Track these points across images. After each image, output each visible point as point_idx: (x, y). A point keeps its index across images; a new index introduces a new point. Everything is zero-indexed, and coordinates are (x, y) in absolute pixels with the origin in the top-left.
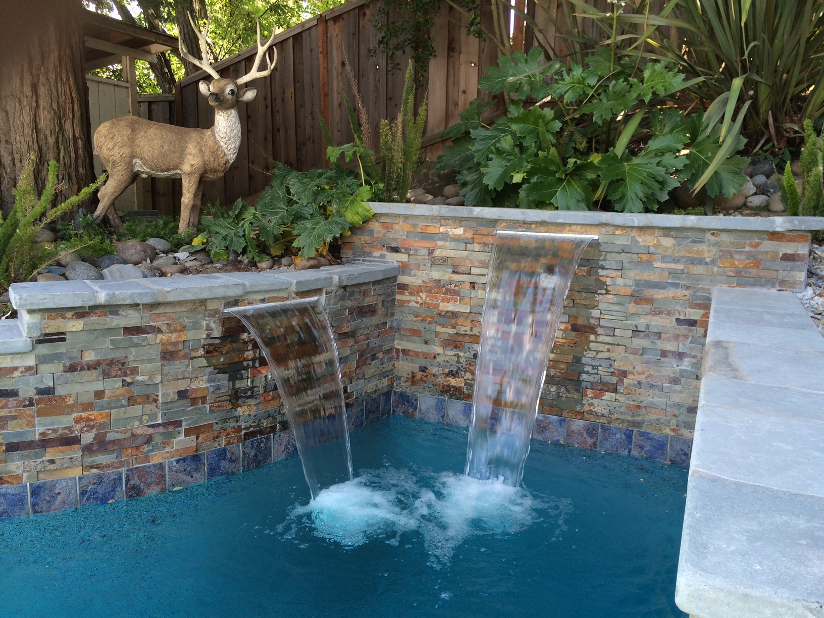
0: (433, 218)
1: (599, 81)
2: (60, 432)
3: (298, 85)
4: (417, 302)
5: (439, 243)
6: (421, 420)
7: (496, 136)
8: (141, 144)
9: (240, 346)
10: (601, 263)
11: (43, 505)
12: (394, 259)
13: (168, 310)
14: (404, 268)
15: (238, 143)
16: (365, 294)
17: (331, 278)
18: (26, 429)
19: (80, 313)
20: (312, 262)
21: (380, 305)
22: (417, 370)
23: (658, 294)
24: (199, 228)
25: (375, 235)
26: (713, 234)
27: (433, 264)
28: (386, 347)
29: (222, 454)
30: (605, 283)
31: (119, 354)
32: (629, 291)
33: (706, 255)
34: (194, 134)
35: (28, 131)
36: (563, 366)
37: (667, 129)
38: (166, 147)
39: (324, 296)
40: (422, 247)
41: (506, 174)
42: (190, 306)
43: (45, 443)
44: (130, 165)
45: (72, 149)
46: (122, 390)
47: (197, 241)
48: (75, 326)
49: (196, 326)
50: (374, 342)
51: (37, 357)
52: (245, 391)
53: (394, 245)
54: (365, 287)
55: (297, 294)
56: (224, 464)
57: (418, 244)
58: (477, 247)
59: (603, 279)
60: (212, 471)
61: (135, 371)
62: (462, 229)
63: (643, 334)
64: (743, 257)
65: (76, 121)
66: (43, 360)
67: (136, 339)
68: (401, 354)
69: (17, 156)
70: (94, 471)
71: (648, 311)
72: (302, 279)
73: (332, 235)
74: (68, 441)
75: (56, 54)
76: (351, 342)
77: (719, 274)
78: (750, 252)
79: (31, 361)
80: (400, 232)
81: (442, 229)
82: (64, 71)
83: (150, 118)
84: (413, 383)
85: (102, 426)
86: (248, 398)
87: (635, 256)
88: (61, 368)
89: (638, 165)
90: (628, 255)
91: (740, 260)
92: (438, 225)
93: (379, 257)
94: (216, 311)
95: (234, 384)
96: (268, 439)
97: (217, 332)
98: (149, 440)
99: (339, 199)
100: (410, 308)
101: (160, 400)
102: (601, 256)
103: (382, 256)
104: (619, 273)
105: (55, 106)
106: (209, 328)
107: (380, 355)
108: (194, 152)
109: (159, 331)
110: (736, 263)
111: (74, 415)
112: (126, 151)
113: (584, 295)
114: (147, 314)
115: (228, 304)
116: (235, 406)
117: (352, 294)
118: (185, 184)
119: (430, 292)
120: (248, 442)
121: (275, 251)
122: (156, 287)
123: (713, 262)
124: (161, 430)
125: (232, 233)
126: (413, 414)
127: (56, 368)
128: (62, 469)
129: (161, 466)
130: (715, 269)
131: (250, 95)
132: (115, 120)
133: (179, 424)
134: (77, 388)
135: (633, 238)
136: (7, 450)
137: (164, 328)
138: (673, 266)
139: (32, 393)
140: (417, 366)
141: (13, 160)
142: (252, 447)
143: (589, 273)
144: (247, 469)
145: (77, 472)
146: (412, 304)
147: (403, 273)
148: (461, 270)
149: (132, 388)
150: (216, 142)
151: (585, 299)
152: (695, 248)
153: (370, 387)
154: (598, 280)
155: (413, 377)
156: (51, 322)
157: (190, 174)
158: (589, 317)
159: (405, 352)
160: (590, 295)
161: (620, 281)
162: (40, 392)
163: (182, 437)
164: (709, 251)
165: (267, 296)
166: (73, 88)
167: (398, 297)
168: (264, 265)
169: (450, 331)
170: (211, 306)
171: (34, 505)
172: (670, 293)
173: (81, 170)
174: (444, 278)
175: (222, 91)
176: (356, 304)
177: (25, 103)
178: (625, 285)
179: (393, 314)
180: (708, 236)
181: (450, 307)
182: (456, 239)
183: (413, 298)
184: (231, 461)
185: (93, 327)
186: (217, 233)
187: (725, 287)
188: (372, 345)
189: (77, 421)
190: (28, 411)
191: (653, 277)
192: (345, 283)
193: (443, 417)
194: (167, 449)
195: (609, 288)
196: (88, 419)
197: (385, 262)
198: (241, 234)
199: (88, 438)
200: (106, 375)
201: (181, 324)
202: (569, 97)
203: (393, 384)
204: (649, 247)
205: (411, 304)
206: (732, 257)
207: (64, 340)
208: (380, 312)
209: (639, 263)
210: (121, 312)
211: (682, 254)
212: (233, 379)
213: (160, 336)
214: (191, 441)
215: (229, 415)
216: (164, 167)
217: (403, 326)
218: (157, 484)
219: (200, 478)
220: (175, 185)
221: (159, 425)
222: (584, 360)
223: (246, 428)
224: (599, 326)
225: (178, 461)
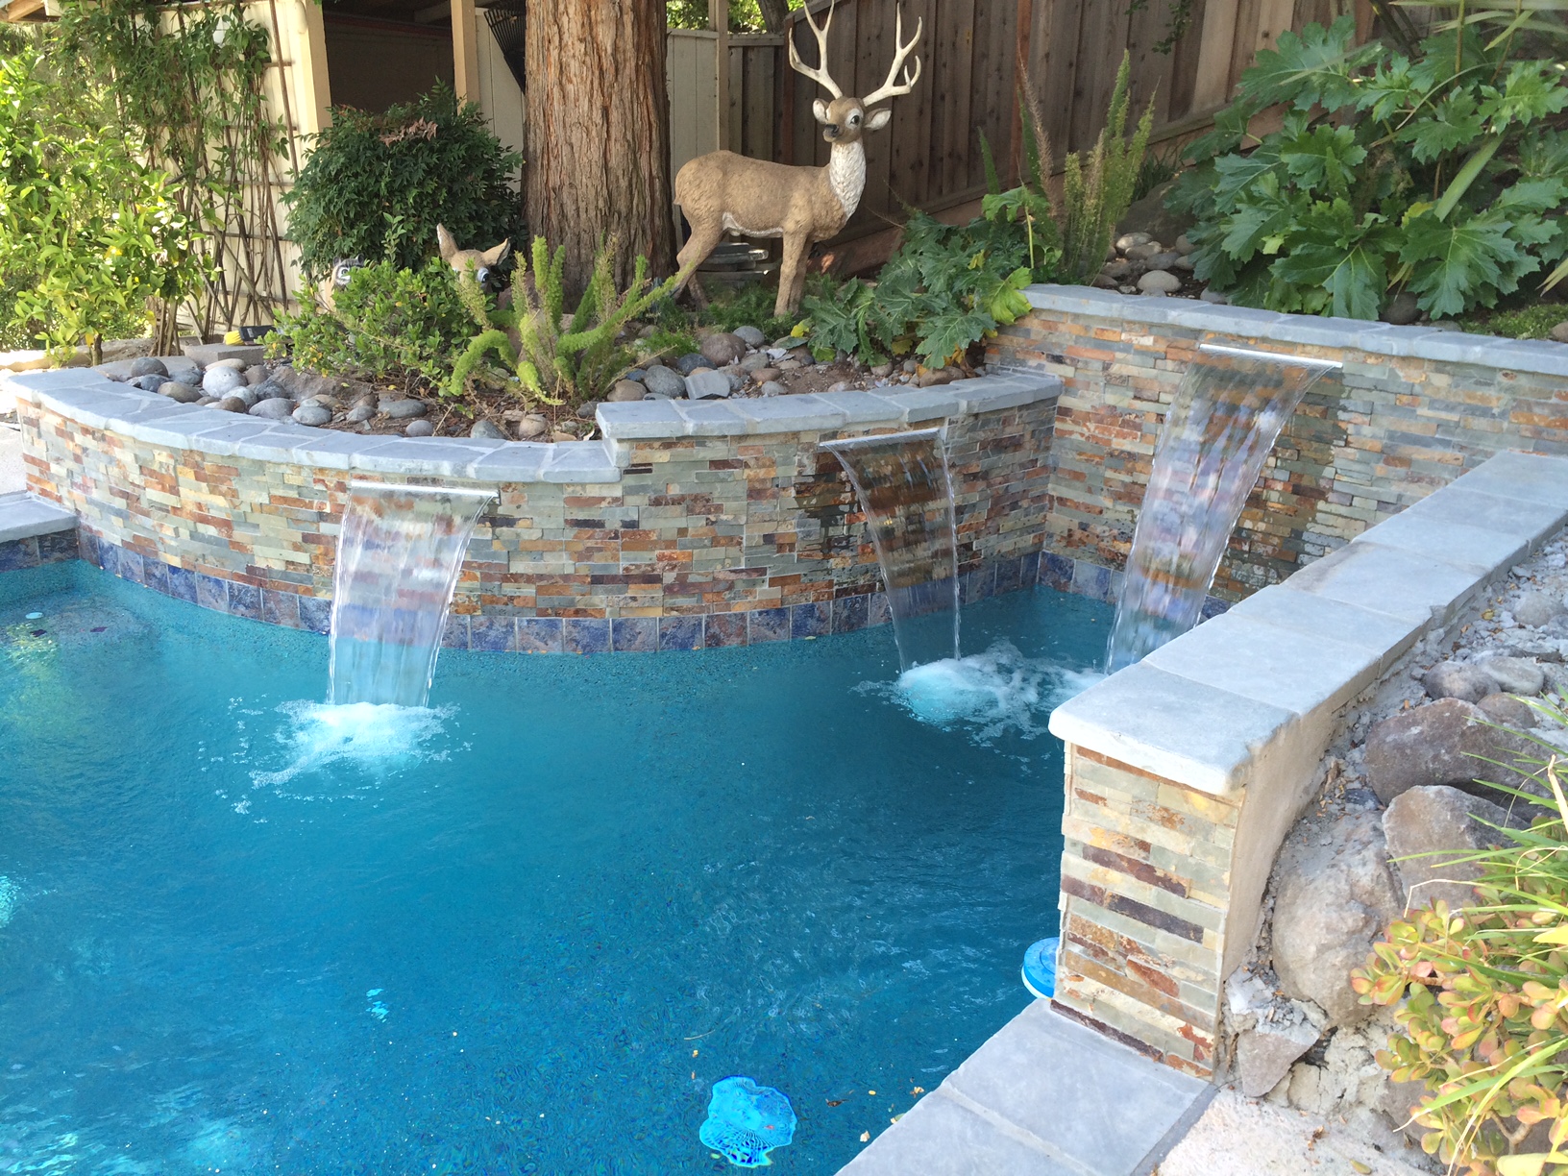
0: (1113, 322)
1: (1433, 86)
2: (643, 569)
3: (980, 20)
4: (1082, 435)
5: (1119, 355)
6: (1075, 594)
7: (1257, 169)
8: (734, 193)
9: (837, 486)
10: (1342, 402)
11: (624, 644)
12: (1056, 372)
13: (757, 442)
14: (1068, 386)
15: (860, 188)
16: (1006, 422)
17: (957, 404)
18: (611, 562)
19: (668, 444)
20: (939, 375)
21: (1028, 437)
22: (1075, 526)
23: (1419, 454)
24: (801, 312)
25: (1033, 337)
26: (1506, 375)
27: (1108, 383)
28: (1034, 493)
29: (809, 610)
30: (1345, 432)
31: (703, 490)
32: (1378, 446)
33: (1494, 403)
34: (801, 176)
35: (596, 170)
36: (1276, 541)
37: (1547, 167)
38: (765, 198)
39: (946, 426)
40: (1094, 358)
41: (1256, 239)
42: (782, 438)
43: (627, 579)
44: (720, 222)
45: (647, 192)
46: (706, 529)
47: (797, 331)
48: (662, 457)
49: (787, 461)
50: (1016, 486)
51: (624, 488)
52: (839, 540)
53: (1057, 352)
54: (1006, 414)
55: (910, 425)
56: (812, 623)
57: (1089, 354)
58: (1170, 365)
59: (1343, 425)
60: (798, 629)
61: (719, 509)
62: (1151, 339)
63: (1392, 508)
64: (1546, 411)
65: (654, 154)
66: (629, 491)
67: (722, 473)
68: (1056, 504)
69: (582, 205)
70: (675, 613)
71: (1403, 475)
72: (917, 407)
73: (968, 341)
74: (650, 579)
75: (633, 64)
76: (981, 485)
77: (1509, 431)
78: (1557, 405)
79: (618, 492)
80: (1066, 336)
81: (1124, 336)
82: (641, 86)
83: (744, 153)
84: (1069, 544)
85: (684, 566)
86: (843, 548)
87: (1391, 397)
88: (647, 501)
89: (1473, 233)
90: (1383, 394)
91: (1541, 415)
92: (1119, 330)
93: (1036, 368)
94: (811, 445)
95: (827, 531)
96: (865, 599)
97: (811, 469)
98: (731, 586)
99: (984, 288)
100: (1072, 441)
101: (744, 544)
102: (1343, 391)
103: (1040, 367)
104: (1367, 419)
105: (629, 137)
106: (801, 465)
107: (1025, 503)
108: (801, 203)
109: (747, 465)
110: (1536, 419)
111: (657, 552)
112: (715, 203)
113: (1315, 445)
114: (735, 446)
115: (825, 437)
116: (827, 557)
117: (986, 423)
118: (787, 246)
119: (1100, 421)
120: (841, 600)
121: (898, 349)
122: (746, 416)
123: (1503, 414)
124: (744, 576)
125: (843, 322)
126: (1066, 584)
127: (641, 500)
128: (642, 608)
129: (742, 617)
130: (1505, 425)
131: (881, 119)
132: (702, 159)
133: (762, 571)
134: (661, 524)
135: (1392, 370)
136: (592, 582)
137: (752, 463)
138: (1444, 415)
139: (617, 525)
140: (1076, 522)
141: (578, 209)
142: (845, 607)
143: (1324, 414)
144: (838, 631)
145: (658, 613)
146: (1076, 437)
147: (1067, 392)
148: (1146, 394)
149: (716, 527)
150: (831, 189)
151: (1316, 450)
152: (1479, 393)
153: (1006, 546)
154: (1336, 426)
155: (1070, 536)
156: (639, 452)
157: (794, 234)
158: (1319, 476)
159: (1061, 500)
160: (1322, 446)
161: (1367, 430)
162: (627, 525)
163: (766, 586)
164: (1498, 399)
165: (872, 427)
166: (651, 109)
167: (1057, 425)
168: (880, 370)
169: (1127, 479)
170: (805, 439)
171: (615, 642)
172: (1436, 453)
173: (657, 221)
174: (1121, 405)
175: (842, 118)
176: (991, 436)
177: (594, 133)
178: (1373, 437)
179: (1048, 449)
180: (1500, 377)
181: (1127, 445)
182: (1143, 352)
183: (1077, 428)
184: (819, 620)
185: (680, 459)
186: (823, 321)
187: (1517, 451)
188: (1012, 490)
189: (660, 558)
190: (614, 543)
191: (1415, 429)
192: (976, 411)
193: (1105, 593)
194: (750, 599)
195: (1350, 439)
196: (671, 558)
197: (1043, 375)
198: (852, 328)
199: (669, 577)
200: (690, 511)
201: (770, 459)
202: (1381, 112)
203: (1041, 543)
204: (1413, 385)
205: (1074, 437)
206: (1530, 409)
207: (650, 471)
208: (1027, 446)
209: (1395, 407)
210: (708, 444)
211: (1460, 400)
212: (825, 524)
213: (747, 471)
214: (776, 592)
215: (820, 566)
216: (761, 225)
217: (1061, 465)
218: (738, 635)
219: (784, 635)
220: (774, 247)
221: (742, 571)
222: (1305, 536)
223: (840, 584)
224: (1331, 490)
225: (760, 613)
